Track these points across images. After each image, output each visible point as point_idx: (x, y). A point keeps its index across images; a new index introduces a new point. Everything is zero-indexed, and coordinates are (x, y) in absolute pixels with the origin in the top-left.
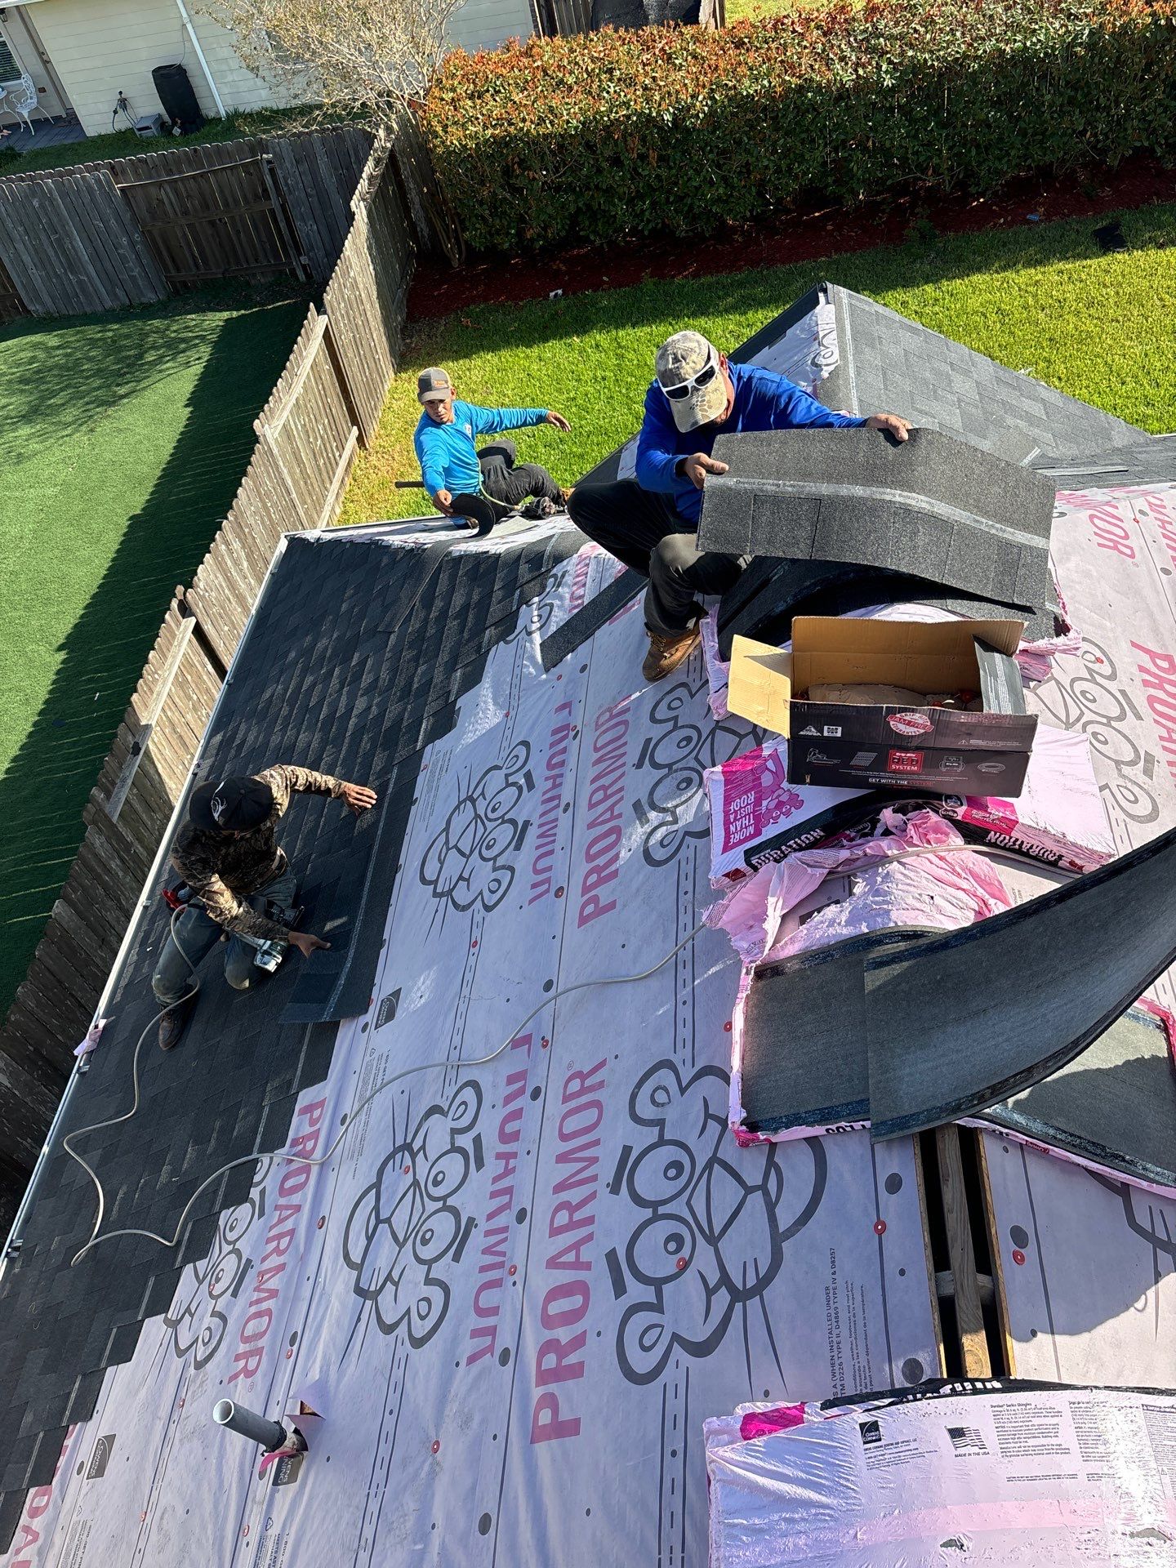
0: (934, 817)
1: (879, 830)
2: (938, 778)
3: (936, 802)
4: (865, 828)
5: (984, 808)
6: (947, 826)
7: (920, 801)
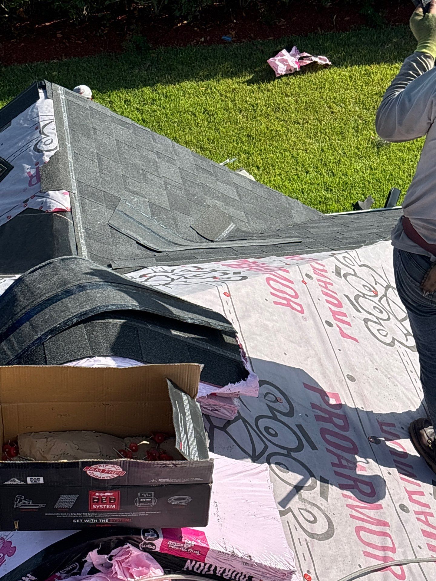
0: (135, 552)
1: (87, 568)
2: (135, 514)
3: (135, 537)
4: (74, 568)
5: (179, 538)
6: (148, 558)
7: (121, 537)
